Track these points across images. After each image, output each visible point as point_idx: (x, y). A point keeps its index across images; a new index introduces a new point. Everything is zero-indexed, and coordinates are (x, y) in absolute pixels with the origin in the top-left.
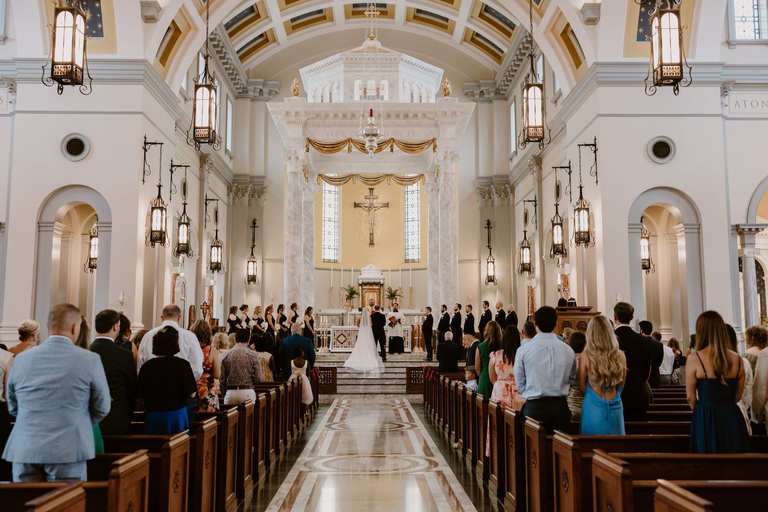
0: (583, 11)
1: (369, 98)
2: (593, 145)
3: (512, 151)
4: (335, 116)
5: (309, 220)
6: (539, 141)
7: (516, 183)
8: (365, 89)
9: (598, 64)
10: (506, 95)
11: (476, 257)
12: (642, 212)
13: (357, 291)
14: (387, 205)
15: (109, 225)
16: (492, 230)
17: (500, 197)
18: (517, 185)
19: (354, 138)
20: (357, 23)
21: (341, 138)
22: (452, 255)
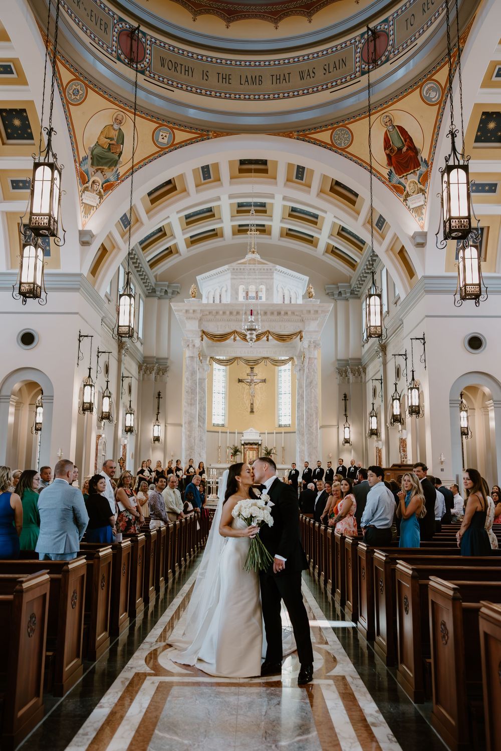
0: (414, 237)
1: (251, 298)
2: (422, 339)
3: (364, 340)
4: (224, 313)
5: (202, 393)
6: (378, 337)
7: (367, 364)
8: (247, 292)
9: (425, 277)
10: (359, 295)
11: (336, 424)
12: (461, 389)
13: (240, 450)
14: (264, 381)
15: (51, 397)
16: (348, 402)
17: (354, 375)
18: (368, 366)
19: (238, 330)
20: (241, 239)
21: (228, 330)
22: (315, 422)
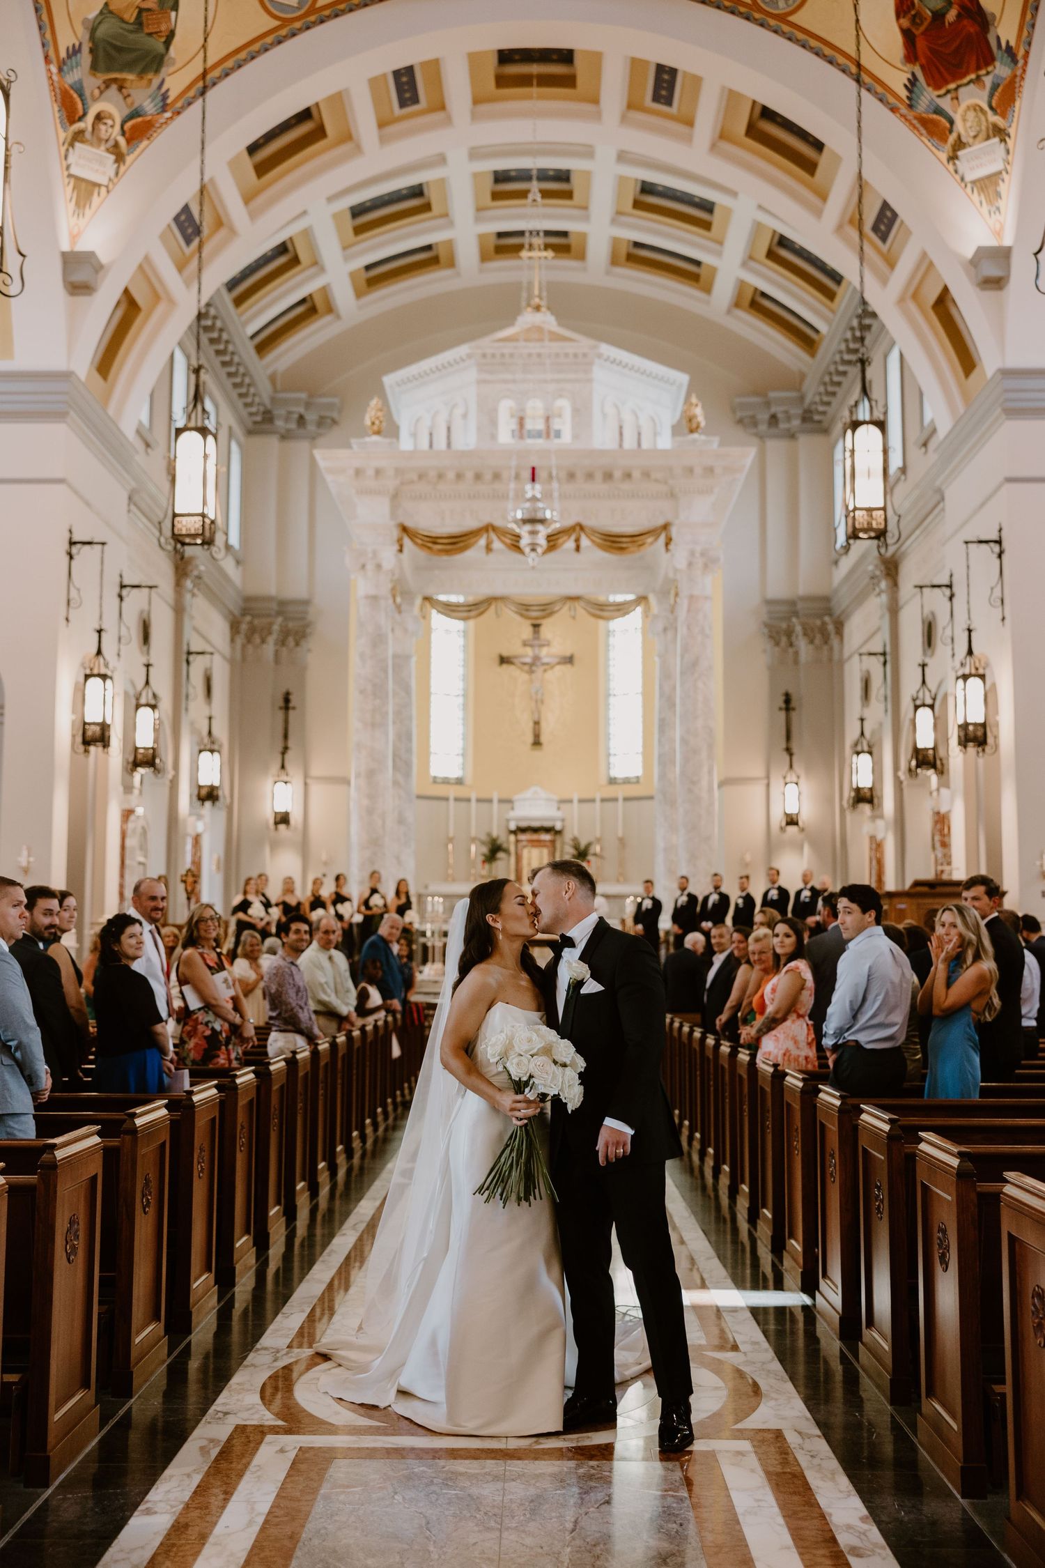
0: (975, 262)
1: (532, 434)
2: (996, 542)
3: (838, 546)
4: (459, 476)
5: (404, 694)
6: (877, 538)
7: (847, 614)
8: (522, 418)
9: (1006, 373)
10: (825, 424)
11: (761, 774)
13: (505, 845)
14: (570, 660)
16: (794, 715)
17: (812, 642)
18: (848, 616)
19: (498, 523)
20: (503, 271)
21: (471, 524)
22: (705, 769)
